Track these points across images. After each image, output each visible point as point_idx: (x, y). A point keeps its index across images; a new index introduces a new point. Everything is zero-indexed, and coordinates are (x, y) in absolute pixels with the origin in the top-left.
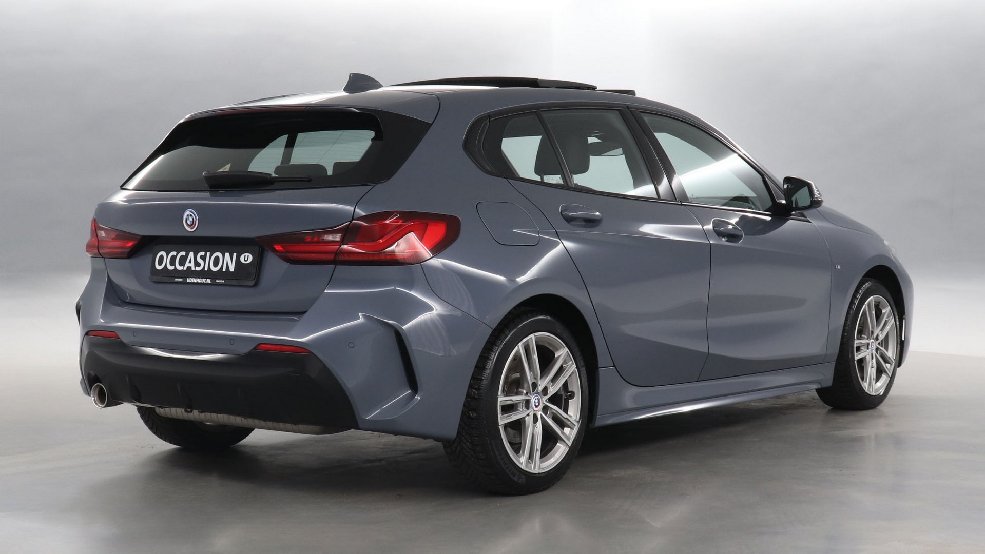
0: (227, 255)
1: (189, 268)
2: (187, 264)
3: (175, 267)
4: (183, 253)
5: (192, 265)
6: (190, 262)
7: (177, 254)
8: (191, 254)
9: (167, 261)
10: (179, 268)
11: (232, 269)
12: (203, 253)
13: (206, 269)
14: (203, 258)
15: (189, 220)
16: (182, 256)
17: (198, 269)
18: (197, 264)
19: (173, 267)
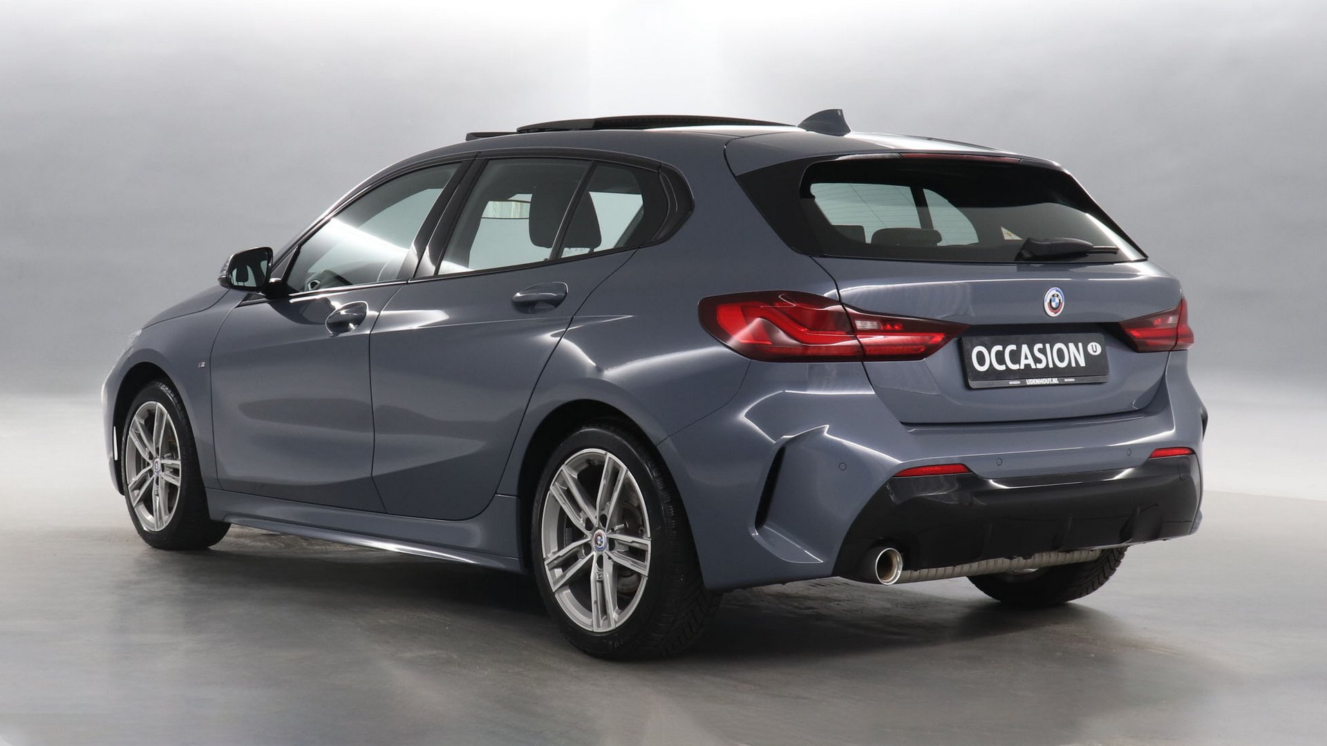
0: (1071, 345)
1: (1027, 366)
2: (1023, 362)
3: (1007, 366)
4: (1013, 347)
5: (1030, 361)
6: (1026, 358)
7: (1004, 348)
8: (1025, 348)
9: (991, 358)
10: (1014, 367)
11: (1082, 364)
12: (1040, 346)
13: (1051, 366)
14: (1043, 351)
15: (1054, 301)
16: (1012, 352)
17: (1040, 366)
18: (1037, 361)
19: (1004, 366)
